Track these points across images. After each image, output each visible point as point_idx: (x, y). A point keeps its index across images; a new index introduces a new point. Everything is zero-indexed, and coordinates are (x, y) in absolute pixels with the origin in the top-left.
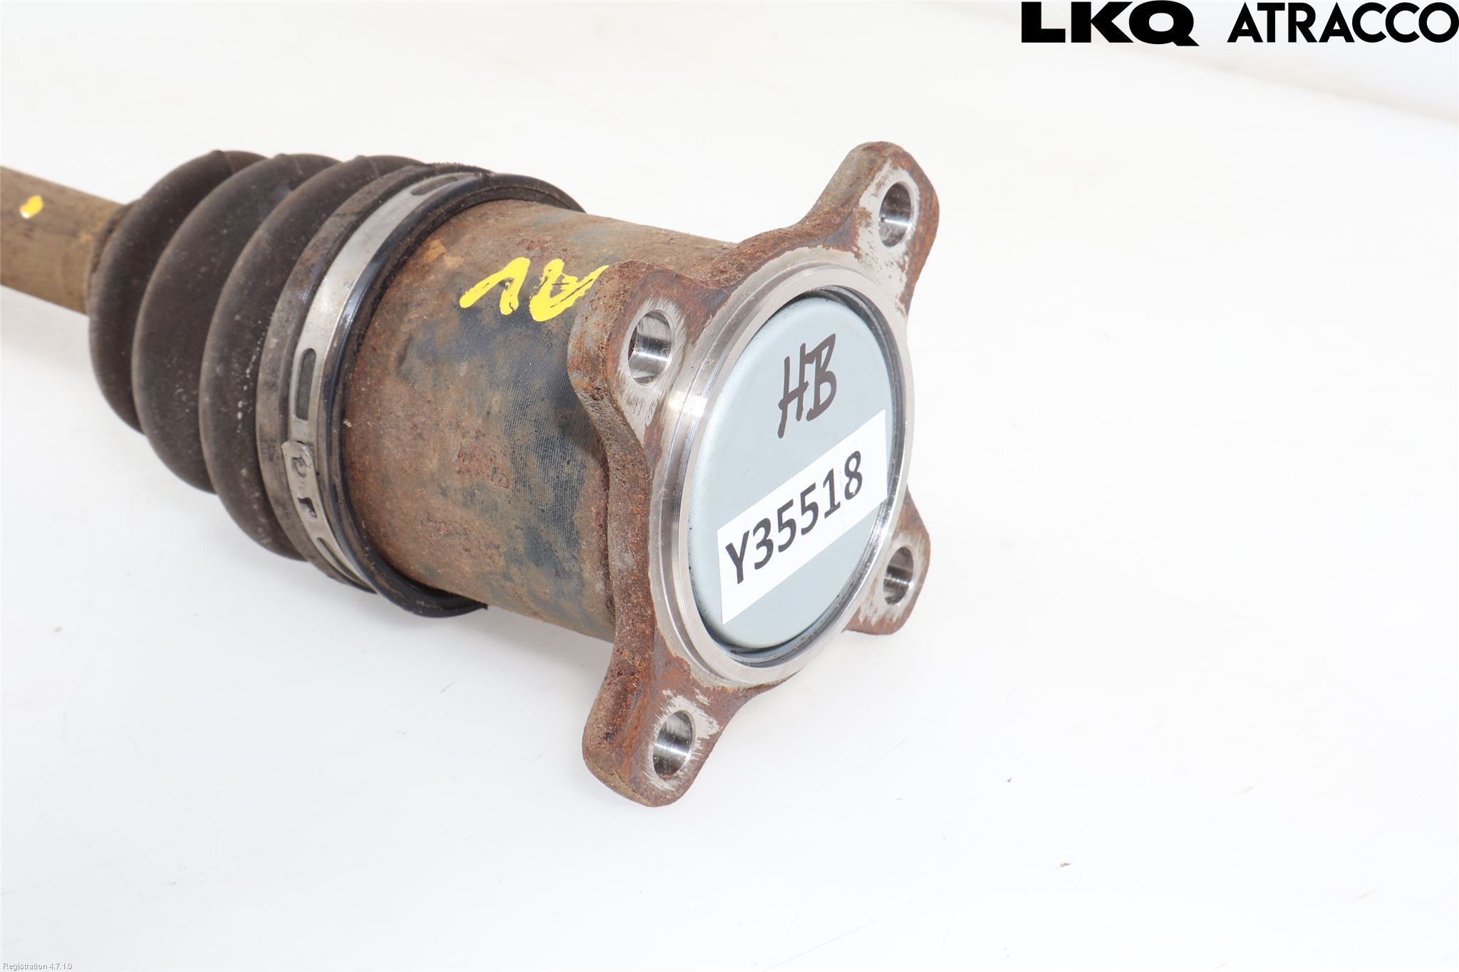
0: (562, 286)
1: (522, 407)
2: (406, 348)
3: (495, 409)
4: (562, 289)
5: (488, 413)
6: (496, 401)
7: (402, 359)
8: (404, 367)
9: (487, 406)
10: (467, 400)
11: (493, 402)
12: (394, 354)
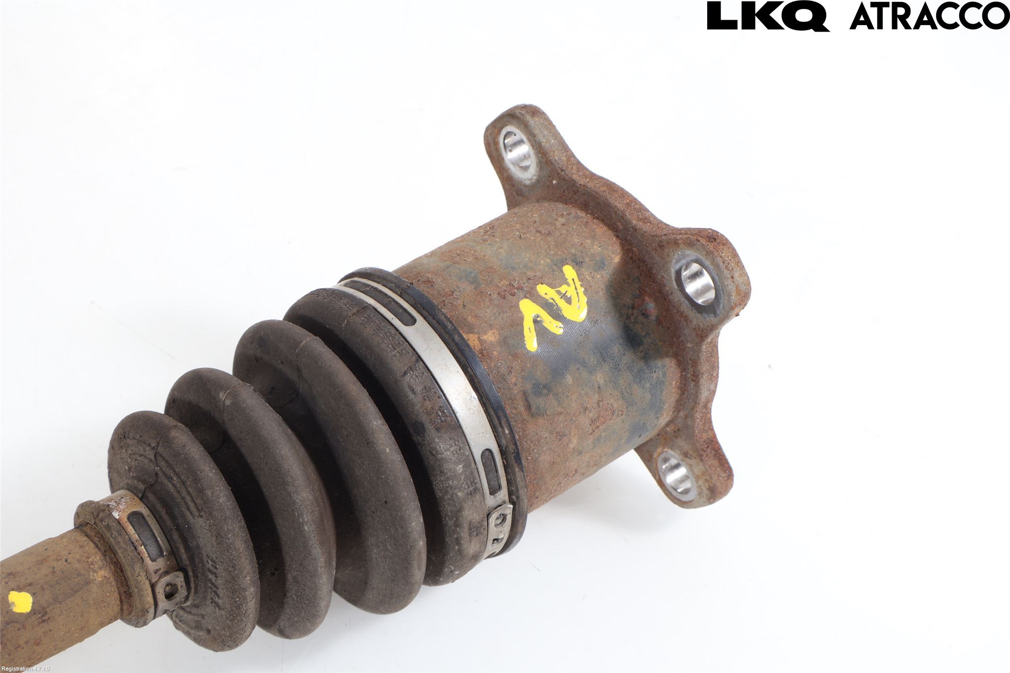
0: (566, 295)
1: (616, 368)
2: (527, 400)
3: (602, 382)
4: (569, 296)
5: (599, 388)
6: (600, 378)
7: (529, 407)
8: (533, 410)
9: (596, 385)
10: (583, 392)
11: (599, 380)
12: (521, 408)
